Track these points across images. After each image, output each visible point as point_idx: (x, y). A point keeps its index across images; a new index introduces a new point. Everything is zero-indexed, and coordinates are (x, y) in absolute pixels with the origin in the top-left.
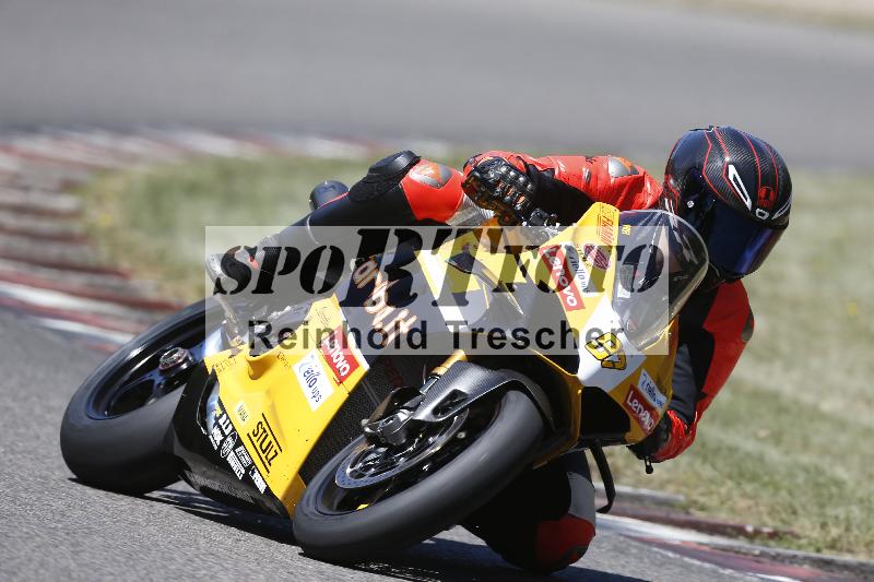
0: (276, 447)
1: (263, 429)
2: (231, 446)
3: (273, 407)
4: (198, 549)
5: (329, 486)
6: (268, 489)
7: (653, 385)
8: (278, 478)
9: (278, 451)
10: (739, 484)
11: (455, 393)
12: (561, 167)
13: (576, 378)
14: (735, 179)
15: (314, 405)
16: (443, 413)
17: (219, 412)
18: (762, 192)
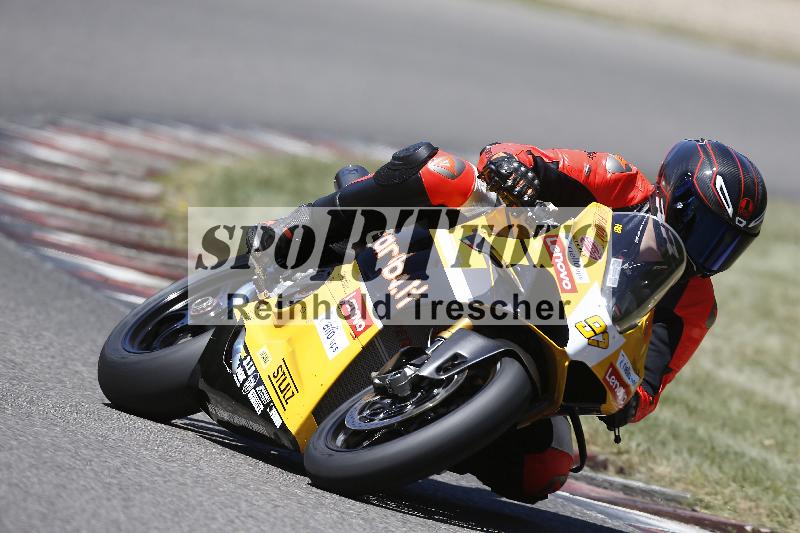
0: (293, 388)
1: (282, 372)
2: (253, 385)
3: (293, 353)
4: (240, 511)
5: (340, 426)
6: (283, 424)
7: (629, 365)
8: (293, 415)
9: (295, 392)
10: (743, 487)
11: (456, 356)
12: (565, 160)
13: (565, 352)
14: (721, 189)
15: (331, 355)
16: (446, 371)
17: (243, 354)
18: (743, 203)
